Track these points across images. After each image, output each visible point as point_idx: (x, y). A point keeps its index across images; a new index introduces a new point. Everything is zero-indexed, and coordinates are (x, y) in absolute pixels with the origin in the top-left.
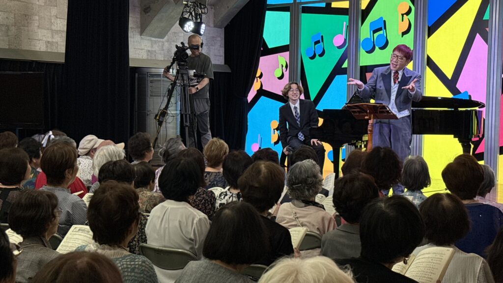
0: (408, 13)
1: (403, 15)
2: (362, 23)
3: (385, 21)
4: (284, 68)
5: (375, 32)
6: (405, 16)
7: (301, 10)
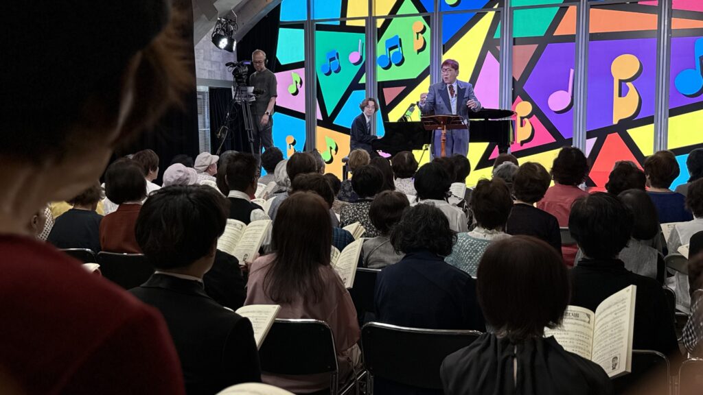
0: (423, 31)
1: (418, 33)
2: (379, 40)
3: (400, 40)
4: (298, 84)
5: (391, 49)
6: (420, 34)
7: (315, 27)
